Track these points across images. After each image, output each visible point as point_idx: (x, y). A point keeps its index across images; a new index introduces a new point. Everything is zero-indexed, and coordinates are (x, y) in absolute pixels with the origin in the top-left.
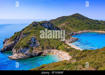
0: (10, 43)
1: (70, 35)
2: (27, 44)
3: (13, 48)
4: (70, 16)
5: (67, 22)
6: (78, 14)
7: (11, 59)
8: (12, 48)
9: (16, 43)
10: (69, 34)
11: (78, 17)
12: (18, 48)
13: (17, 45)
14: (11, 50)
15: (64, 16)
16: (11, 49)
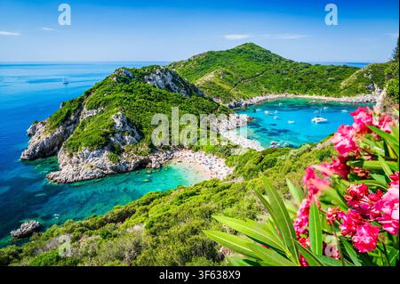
0: (49, 136)
1: (231, 107)
2: (102, 136)
3: (59, 149)
4: (228, 51)
5: (220, 70)
6: (252, 46)
7: (56, 181)
8: (56, 148)
9: (66, 133)
10: (227, 105)
11: (252, 53)
12: (76, 148)
13: (72, 139)
14: (55, 154)
15: (211, 52)
16: (52, 152)
